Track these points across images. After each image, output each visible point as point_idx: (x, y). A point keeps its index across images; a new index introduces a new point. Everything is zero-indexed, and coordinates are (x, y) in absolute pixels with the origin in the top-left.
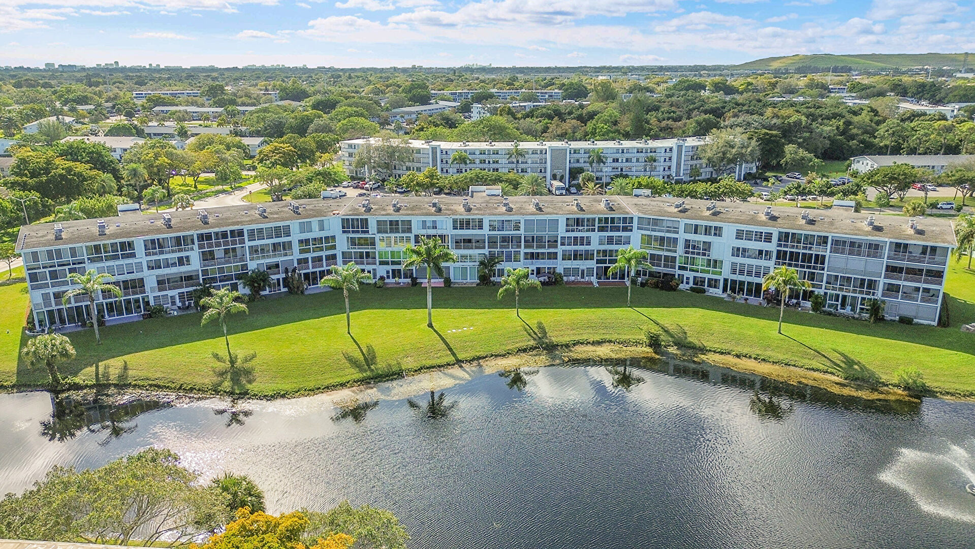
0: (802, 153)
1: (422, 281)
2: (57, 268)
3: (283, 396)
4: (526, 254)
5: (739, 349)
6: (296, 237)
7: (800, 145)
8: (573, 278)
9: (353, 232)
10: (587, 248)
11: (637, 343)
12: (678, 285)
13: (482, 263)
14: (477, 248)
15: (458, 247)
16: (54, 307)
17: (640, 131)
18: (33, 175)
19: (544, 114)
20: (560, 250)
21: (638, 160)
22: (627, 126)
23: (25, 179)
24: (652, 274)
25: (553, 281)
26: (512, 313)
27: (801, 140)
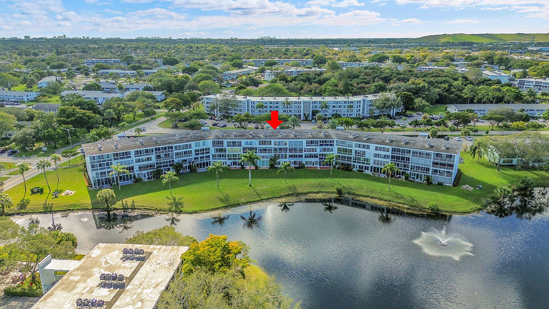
0: (424, 102)
1: (246, 166)
2: (102, 163)
3: (196, 213)
4: (290, 155)
5: (371, 195)
6: (193, 149)
7: (423, 98)
8: (309, 165)
9: (217, 146)
10: (315, 153)
11: (333, 193)
12: (352, 169)
13: (271, 159)
14: (269, 153)
15: (261, 152)
16: (100, 178)
17: (347, 91)
18: (68, 117)
19: (301, 79)
20: (304, 154)
21: (344, 106)
22: (341, 87)
23: (65, 119)
24: (342, 164)
25: (301, 167)
26: (283, 181)
27: (424, 96)
